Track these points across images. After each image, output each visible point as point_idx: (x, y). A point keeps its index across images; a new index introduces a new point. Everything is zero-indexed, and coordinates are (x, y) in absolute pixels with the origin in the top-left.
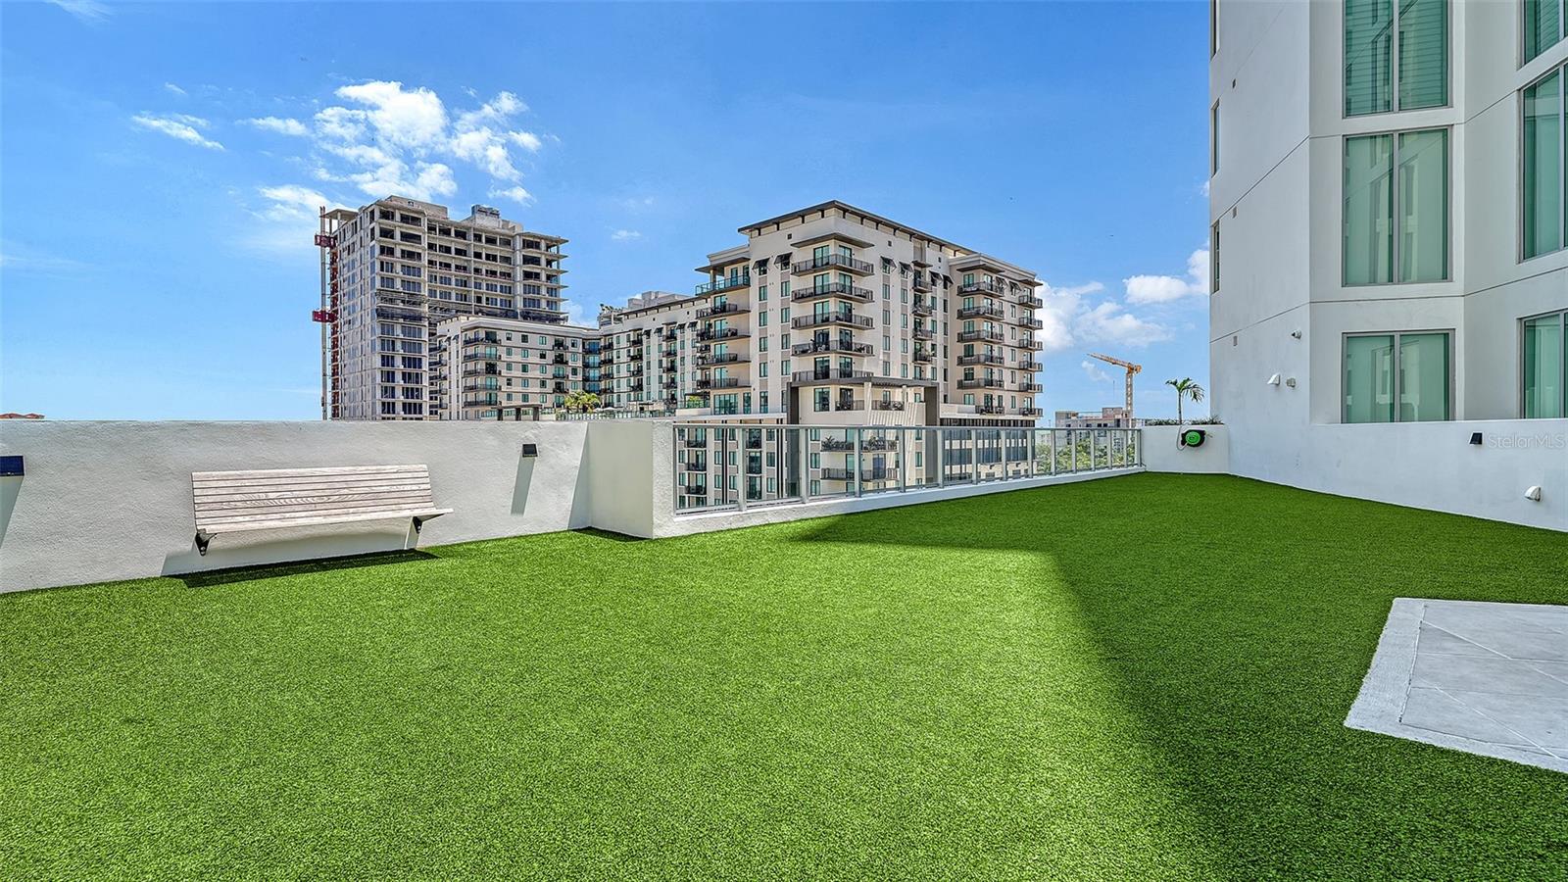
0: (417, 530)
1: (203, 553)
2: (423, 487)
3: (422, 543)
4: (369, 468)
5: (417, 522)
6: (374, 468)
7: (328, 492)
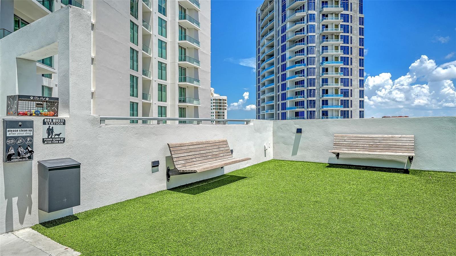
0: (410, 162)
1: (338, 158)
2: (410, 144)
3: (413, 167)
4: (389, 135)
5: (411, 159)
6: (391, 135)
7: (372, 143)
